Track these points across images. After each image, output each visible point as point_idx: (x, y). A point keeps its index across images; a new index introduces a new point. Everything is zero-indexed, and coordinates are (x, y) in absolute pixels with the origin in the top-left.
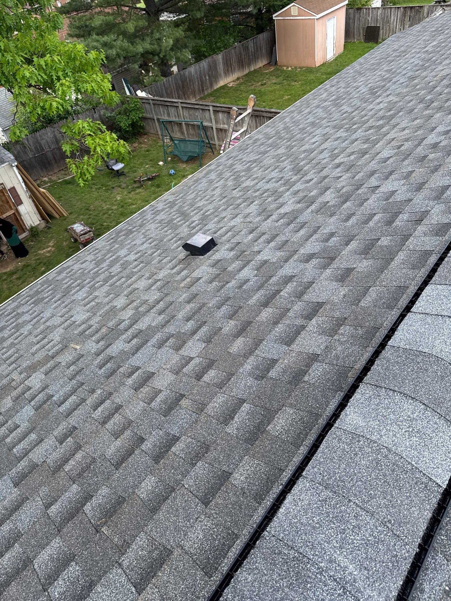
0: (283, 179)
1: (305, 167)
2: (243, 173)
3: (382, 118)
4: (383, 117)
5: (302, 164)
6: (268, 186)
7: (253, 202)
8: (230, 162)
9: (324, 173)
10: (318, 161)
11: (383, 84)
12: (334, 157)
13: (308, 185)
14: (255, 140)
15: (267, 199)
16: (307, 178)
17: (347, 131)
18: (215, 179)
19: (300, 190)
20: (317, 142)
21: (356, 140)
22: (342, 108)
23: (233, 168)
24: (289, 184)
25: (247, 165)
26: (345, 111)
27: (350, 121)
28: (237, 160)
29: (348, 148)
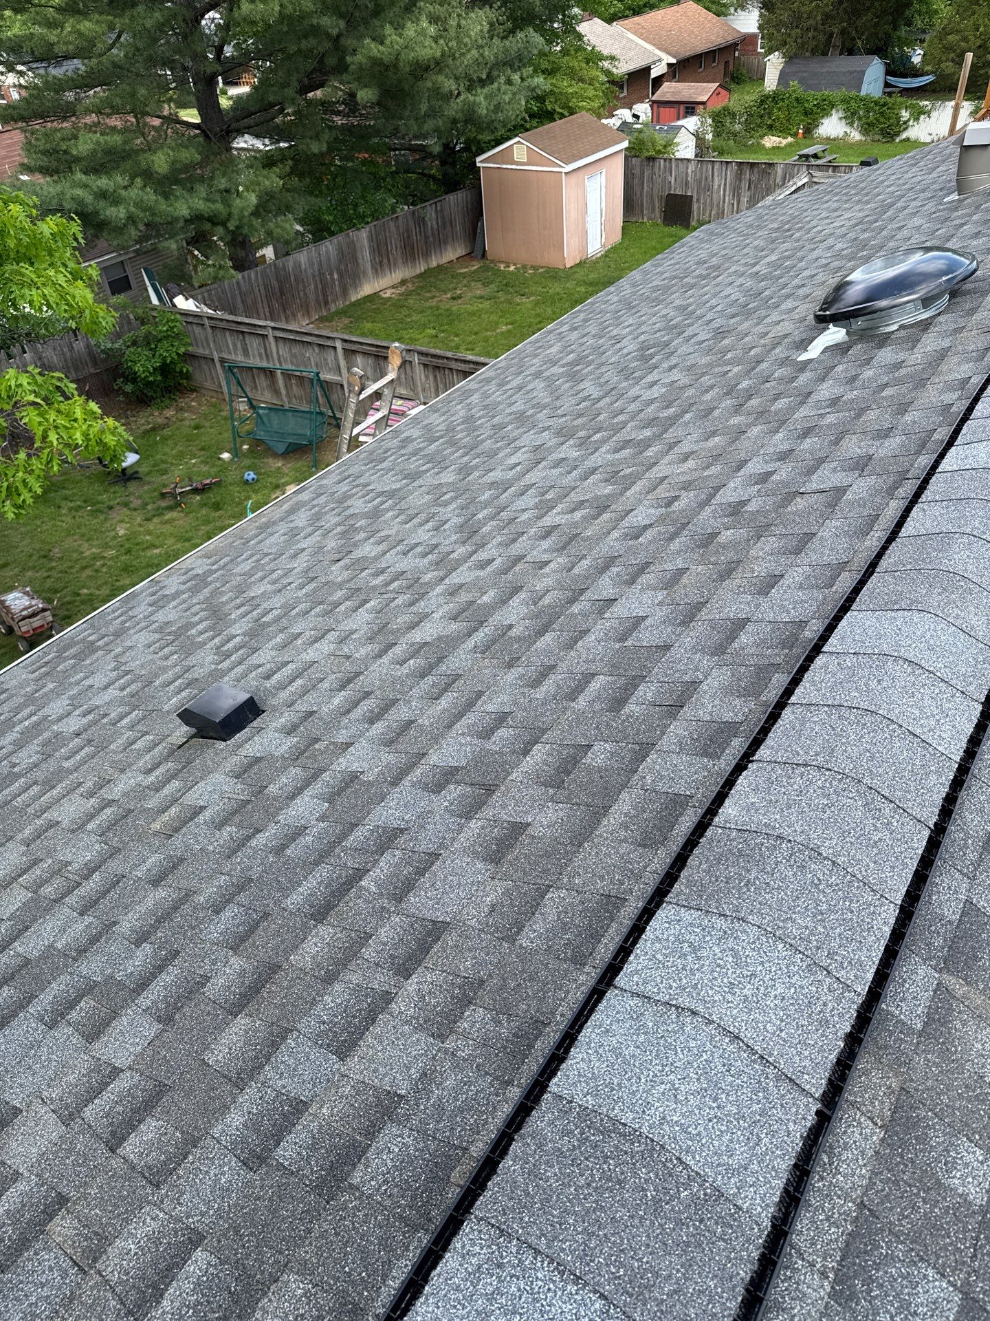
0: (436, 551)
1: (485, 524)
2: (363, 522)
3: (651, 422)
4: (653, 420)
5: (480, 516)
6: (405, 564)
7: (366, 601)
8: (344, 487)
9: (516, 549)
10: (512, 515)
11: (666, 338)
12: (545, 508)
13: (481, 573)
14: (403, 441)
15: (395, 599)
16: (483, 555)
17: (580, 445)
18: (304, 528)
19: (463, 584)
20: (519, 463)
21: (594, 471)
22: (581, 386)
23: (345, 505)
24: (446, 565)
25: (375, 503)
26: (585, 393)
27: (590, 421)
28: (358, 486)
29: (574, 488)
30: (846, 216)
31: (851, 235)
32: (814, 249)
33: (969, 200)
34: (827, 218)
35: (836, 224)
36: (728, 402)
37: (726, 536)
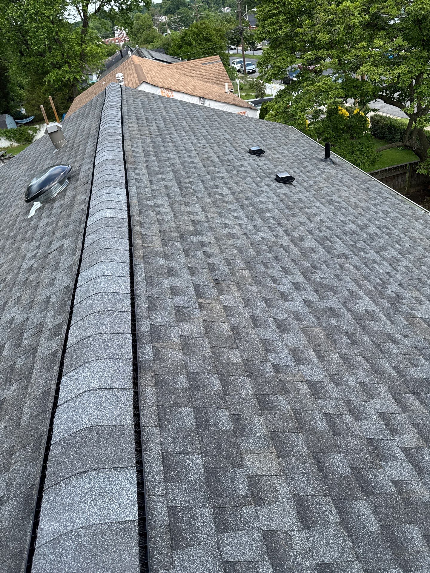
30: (22, 169)
31: (27, 174)
32: (16, 183)
33: (61, 150)
34: (15, 172)
35: (19, 172)
36: (9, 242)
37: (30, 278)
